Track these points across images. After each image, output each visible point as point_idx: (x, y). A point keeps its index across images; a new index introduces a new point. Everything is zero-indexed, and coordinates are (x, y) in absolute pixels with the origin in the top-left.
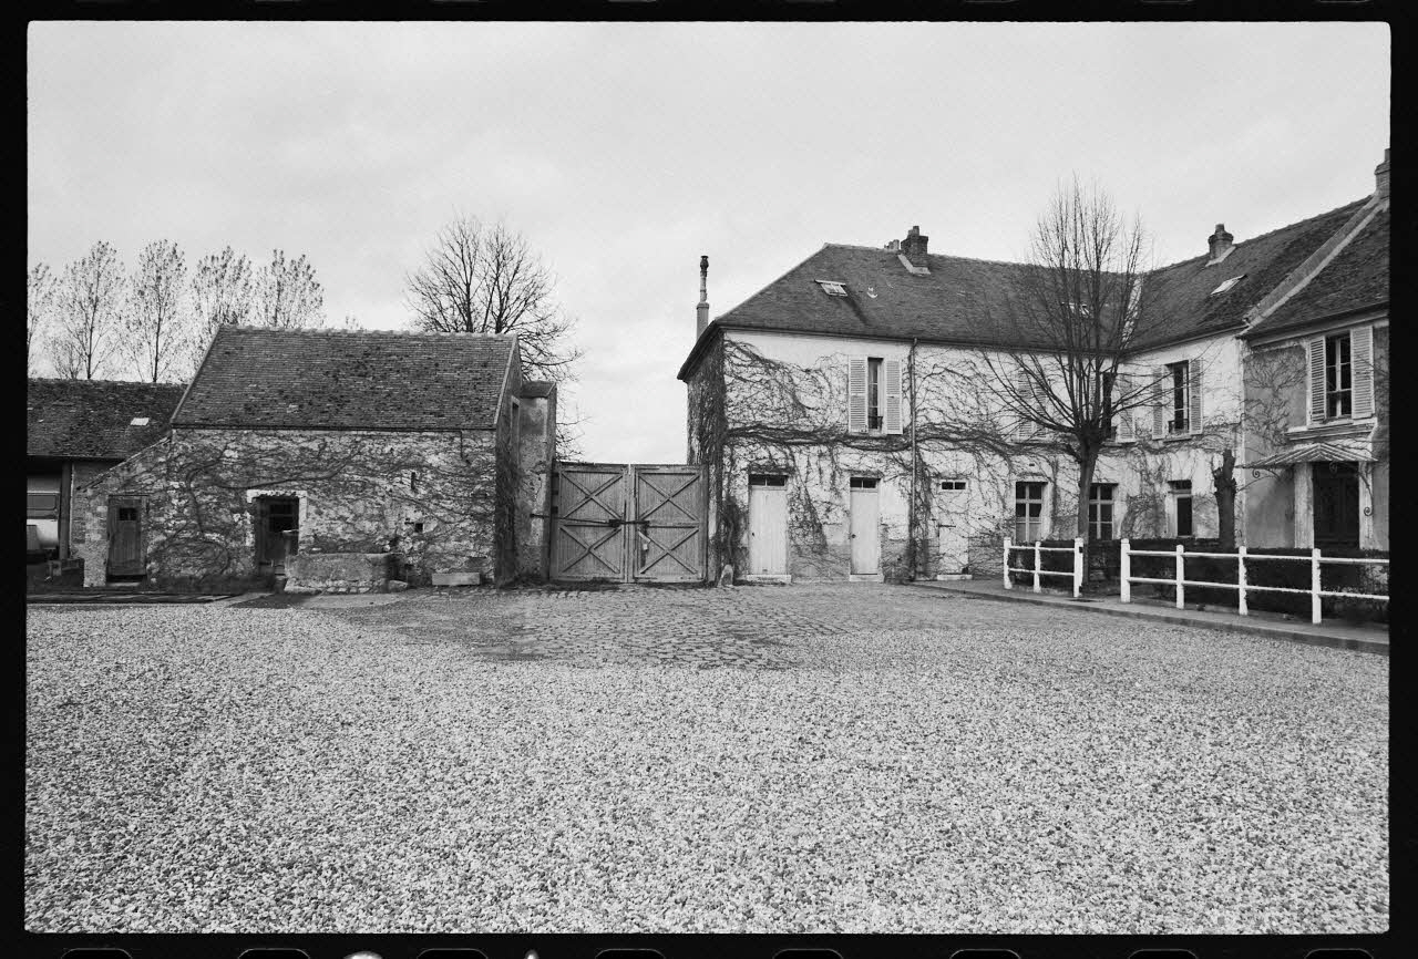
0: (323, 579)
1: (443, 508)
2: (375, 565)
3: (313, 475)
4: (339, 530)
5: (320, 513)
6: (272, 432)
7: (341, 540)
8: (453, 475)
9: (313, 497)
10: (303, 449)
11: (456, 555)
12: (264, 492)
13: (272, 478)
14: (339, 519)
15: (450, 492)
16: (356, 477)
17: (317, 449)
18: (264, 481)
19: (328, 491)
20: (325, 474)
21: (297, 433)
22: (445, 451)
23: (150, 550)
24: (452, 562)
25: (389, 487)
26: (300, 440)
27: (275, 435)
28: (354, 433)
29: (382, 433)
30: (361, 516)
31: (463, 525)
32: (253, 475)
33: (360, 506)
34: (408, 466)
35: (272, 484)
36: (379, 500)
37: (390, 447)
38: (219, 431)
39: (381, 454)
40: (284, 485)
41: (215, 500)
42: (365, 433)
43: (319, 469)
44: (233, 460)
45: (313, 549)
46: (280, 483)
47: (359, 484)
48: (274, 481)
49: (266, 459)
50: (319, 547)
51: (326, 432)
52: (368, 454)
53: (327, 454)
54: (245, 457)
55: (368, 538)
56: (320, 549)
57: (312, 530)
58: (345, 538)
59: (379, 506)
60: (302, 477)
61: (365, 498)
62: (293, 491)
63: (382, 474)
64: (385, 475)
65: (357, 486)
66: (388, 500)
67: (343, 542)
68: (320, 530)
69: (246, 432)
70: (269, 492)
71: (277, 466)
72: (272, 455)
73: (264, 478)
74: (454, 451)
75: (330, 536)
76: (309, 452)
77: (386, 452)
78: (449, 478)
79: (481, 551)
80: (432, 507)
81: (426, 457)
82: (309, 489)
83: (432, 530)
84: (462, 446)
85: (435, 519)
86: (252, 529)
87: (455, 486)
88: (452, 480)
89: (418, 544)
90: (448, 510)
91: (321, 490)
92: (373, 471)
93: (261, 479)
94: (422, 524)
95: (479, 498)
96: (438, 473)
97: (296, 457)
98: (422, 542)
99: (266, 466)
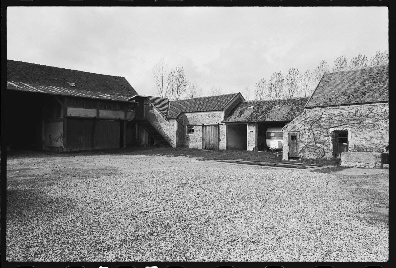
0: (355, 162)
2: (376, 157)
3: (353, 122)
4: (364, 143)
5: (356, 137)
6: (338, 107)
7: (365, 147)
9: (354, 130)
10: (349, 113)
12: (335, 129)
13: (338, 124)
14: (364, 139)
16: (370, 122)
17: (355, 112)
18: (336, 125)
19: (359, 128)
20: (359, 121)
21: (347, 107)
23: (300, 149)
26: (348, 109)
27: (339, 108)
28: (369, 105)
29: (381, 104)
30: (373, 137)
32: (332, 123)
33: (372, 133)
35: (338, 126)
36: (381, 131)
37: (385, 109)
38: (320, 109)
40: (343, 126)
41: (320, 133)
42: (374, 104)
43: (355, 120)
44: (325, 118)
45: (354, 150)
46: (341, 125)
47: (372, 125)
48: (339, 125)
49: (336, 117)
50: (356, 149)
51: (358, 105)
52: (375, 113)
53: (359, 114)
54: (329, 117)
55: (376, 146)
56: (357, 150)
57: (354, 143)
58: (367, 146)
59: (381, 133)
60: (349, 123)
61: (375, 130)
62: (346, 128)
63: (381, 120)
64: (383, 120)
65: (371, 126)
66: (384, 131)
67: (366, 148)
68: (356, 143)
69: (329, 108)
70: (337, 129)
71: (340, 120)
72: (338, 116)
73: (336, 124)
75: (360, 145)
76: (352, 113)
77: (383, 111)
82: (352, 127)
86: (332, 142)
91: (357, 128)
92: (378, 119)
93: (334, 124)
97: (347, 116)
99: (336, 119)
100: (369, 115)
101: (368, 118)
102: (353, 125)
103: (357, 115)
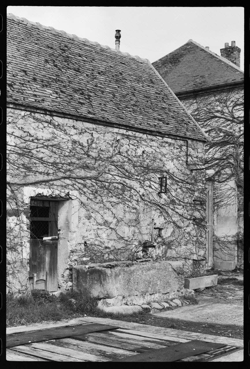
0: (143, 294)
1: (177, 213)
3: (82, 173)
4: (104, 236)
5: (89, 218)
6: (48, 118)
7: (106, 248)
8: (183, 181)
10: (74, 142)
11: (185, 258)
12: (40, 190)
13: (48, 174)
14: (104, 224)
15: (181, 197)
16: (117, 178)
17: (85, 144)
18: (41, 178)
19: (95, 193)
20: (93, 173)
22: (178, 158)
25: (142, 191)
26: (73, 131)
27: (50, 123)
28: (116, 130)
29: (137, 134)
30: (122, 220)
31: (188, 229)
33: (119, 210)
34: (155, 171)
35: (47, 181)
36: (135, 204)
37: (142, 150)
39: (135, 156)
40: (58, 183)
43: (88, 167)
45: (84, 259)
46: (55, 180)
47: (120, 187)
48: (50, 177)
49: (43, 150)
50: (88, 257)
51: (94, 126)
52: (126, 155)
53: (95, 150)
54: (22, 145)
55: (127, 245)
56: (89, 259)
57: (84, 237)
58: (110, 246)
59: (134, 211)
60: (74, 175)
61: (124, 201)
62: (67, 191)
63: (136, 177)
64: (138, 178)
65: (118, 188)
66: (141, 204)
67: (108, 250)
68: (89, 237)
69: (23, 113)
70: (45, 191)
71: (51, 160)
72: (47, 146)
73: (41, 173)
74: (183, 159)
75: (97, 243)
76: (80, 147)
77: (139, 154)
78: (180, 184)
79: (199, 254)
80: (170, 212)
81: (166, 162)
82: (80, 189)
83: (169, 235)
84: (187, 155)
85: (172, 223)
86: (29, 236)
87: (184, 192)
88: (181, 187)
89: (162, 249)
90: (180, 215)
91: (89, 192)
92: (129, 173)
93: (37, 174)
94: (162, 229)
95: (197, 204)
96: (173, 179)
97: (68, 151)
98: (164, 247)
99: (42, 158)
100: (115, 159)
101: (113, 167)
102: (82, 182)
103: (90, 153)
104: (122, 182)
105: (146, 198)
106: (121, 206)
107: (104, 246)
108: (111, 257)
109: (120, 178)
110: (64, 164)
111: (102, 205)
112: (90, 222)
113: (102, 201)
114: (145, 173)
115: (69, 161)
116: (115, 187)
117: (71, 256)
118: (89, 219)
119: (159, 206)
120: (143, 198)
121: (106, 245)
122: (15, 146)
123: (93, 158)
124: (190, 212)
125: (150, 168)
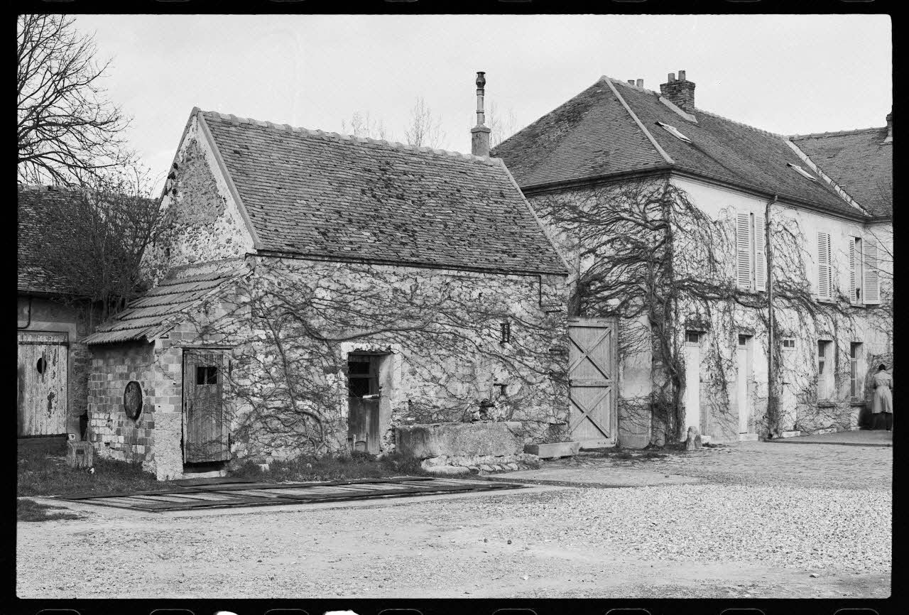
0: (472, 455)
1: (526, 365)
3: (405, 324)
4: (432, 394)
5: (413, 373)
6: (366, 267)
7: (434, 407)
8: (534, 327)
9: (407, 352)
10: (395, 290)
11: (538, 422)
12: (359, 345)
13: (367, 328)
14: (432, 380)
15: (531, 346)
16: (447, 327)
17: (409, 292)
18: (359, 332)
19: (420, 345)
20: (418, 323)
21: (391, 269)
22: (527, 297)
23: (234, 425)
24: (534, 430)
25: (479, 341)
26: (394, 278)
27: (368, 272)
28: (445, 272)
29: (472, 274)
30: (454, 375)
31: (543, 386)
32: (346, 323)
33: (451, 364)
34: (495, 316)
35: (366, 335)
36: (470, 356)
37: (479, 292)
38: (310, 263)
39: (470, 300)
40: (378, 336)
41: (306, 356)
42: (455, 273)
43: (411, 317)
44: (326, 303)
45: (409, 419)
46: (375, 333)
47: (451, 337)
48: (369, 331)
49: (360, 302)
50: (413, 417)
51: (419, 270)
52: (458, 299)
53: (419, 298)
54: (338, 299)
55: (460, 404)
56: (414, 419)
57: (407, 395)
58: (439, 405)
59: (469, 364)
60: (396, 327)
61: (456, 353)
62: (388, 345)
63: (470, 324)
64: (474, 325)
65: (448, 339)
66: (477, 356)
67: (436, 409)
68: (414, 395)
69: (338, 265)
70: (364, 346)
71: (370, 312)
72: (365, 297)
73: (359, 327)
74: (534, 298)
75: (423, 401)
76: (402, 295)
77: (474, 297)
78: (530, 330)
79: (559, 416)
80: (516, 364)
81: (510, 305)
82: (402, 341)
83: (516, 393)
84: (540, 293)
85: (519, 379)
86: (348, 394)
87: (536, 340)
88: (533, 333)
89: (506, 409)
90: (531, 368)
91: (414, 344)
92: (462, 321)
93: (355, 328)
94: (506, 385)
95: (556, 355)
96: (521, 325)
97: (389, 300)
98: (508, 407)
99: (360, 311)
100: (444, 305)
101: (442, 315)
102: (405, 334)
103: (414, 301)
104: (453, 331)
105: (484, 350)
106: (452, 359)
107: (431, 405)
108: (441, 417)
109: (451, 327)
110: (383, 315)
111: (429, 359)
112: (415, 378)
113: (429, 354)
114: (482, 320)
115: (390, 312)
116: (444, 337)
117: (394, 416)
118: (413, 375)
119: (502, 358)
120: (480, 349)
121: (434, 404)
122: (331, 301)
123: (417, 306)
124: (545, 365)
125: (490, 313)
